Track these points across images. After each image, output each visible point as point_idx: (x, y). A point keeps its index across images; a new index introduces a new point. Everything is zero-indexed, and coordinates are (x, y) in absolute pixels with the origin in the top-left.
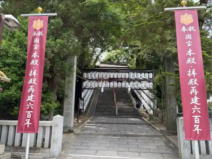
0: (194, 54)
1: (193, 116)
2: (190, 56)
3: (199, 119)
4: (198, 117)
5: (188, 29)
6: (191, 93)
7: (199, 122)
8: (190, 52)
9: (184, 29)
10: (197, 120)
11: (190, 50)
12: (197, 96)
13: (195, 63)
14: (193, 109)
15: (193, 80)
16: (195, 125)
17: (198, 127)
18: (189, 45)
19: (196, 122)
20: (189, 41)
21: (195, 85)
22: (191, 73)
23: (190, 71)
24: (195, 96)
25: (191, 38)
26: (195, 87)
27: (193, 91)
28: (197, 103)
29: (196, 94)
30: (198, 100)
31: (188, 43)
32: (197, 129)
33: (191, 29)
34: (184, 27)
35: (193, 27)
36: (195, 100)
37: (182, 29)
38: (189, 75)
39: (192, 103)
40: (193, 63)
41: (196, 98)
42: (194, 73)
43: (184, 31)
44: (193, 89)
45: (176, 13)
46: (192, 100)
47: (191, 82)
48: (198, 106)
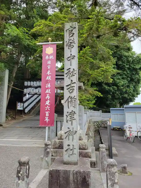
0: (51, 73)
1: (46, 112)
2: (49, 75)
3: (48, 114)
4: (48, 113)
5: (49, 58)
6: (46, 98)
7: (48, 116)
8: (49, 73)
9: (47, 57)
10: (47, 114)
11: (49, 71)
12: (49, 100)
13: (51, 80)
14: (46, 108)
15: (48, 90)
16: (46, 117)
17: (47, 118)
18: (49, 68)
19: (46, 116)
20: (49, 65)
21: (49, 93)
22: (48, 86)
23: (47, 85)
24: (48, 100)
25: (50, 64)
26: (49, 94)
27: (48, 96)
28: (49, 104)
29: (49, 99)
30: (49, 102)
31: (48, 67)
32: (47, 120)
33: (51, 57)
34: (47, 56)
35: (53, 56)
36: (48, 103)
37: (46, 58)
38: (47, 87)
39: (46, 104)
40: (50, 79)
41: (48, 101)
42: (49, 86)
43: (47, 59)
44: (47, 96)
45: (43, 46)
46: (46, 102)
47: (47, 91)
48: (49, 106)
